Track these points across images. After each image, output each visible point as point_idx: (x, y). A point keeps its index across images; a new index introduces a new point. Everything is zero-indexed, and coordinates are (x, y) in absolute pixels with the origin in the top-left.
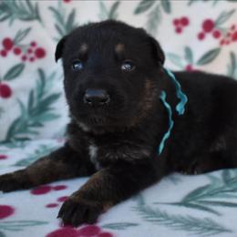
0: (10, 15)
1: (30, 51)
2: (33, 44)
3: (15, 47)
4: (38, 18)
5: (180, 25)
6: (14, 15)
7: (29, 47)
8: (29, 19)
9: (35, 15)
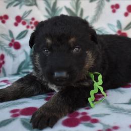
0: (20, 3)
1: (31, 23)
2: (33, 19)
3: (22, 21)
4: (36, 4)
5: (115, 8)
6: (23, 3)
7: (31, 21)
8: (31, 5)
9: (34, 3)
